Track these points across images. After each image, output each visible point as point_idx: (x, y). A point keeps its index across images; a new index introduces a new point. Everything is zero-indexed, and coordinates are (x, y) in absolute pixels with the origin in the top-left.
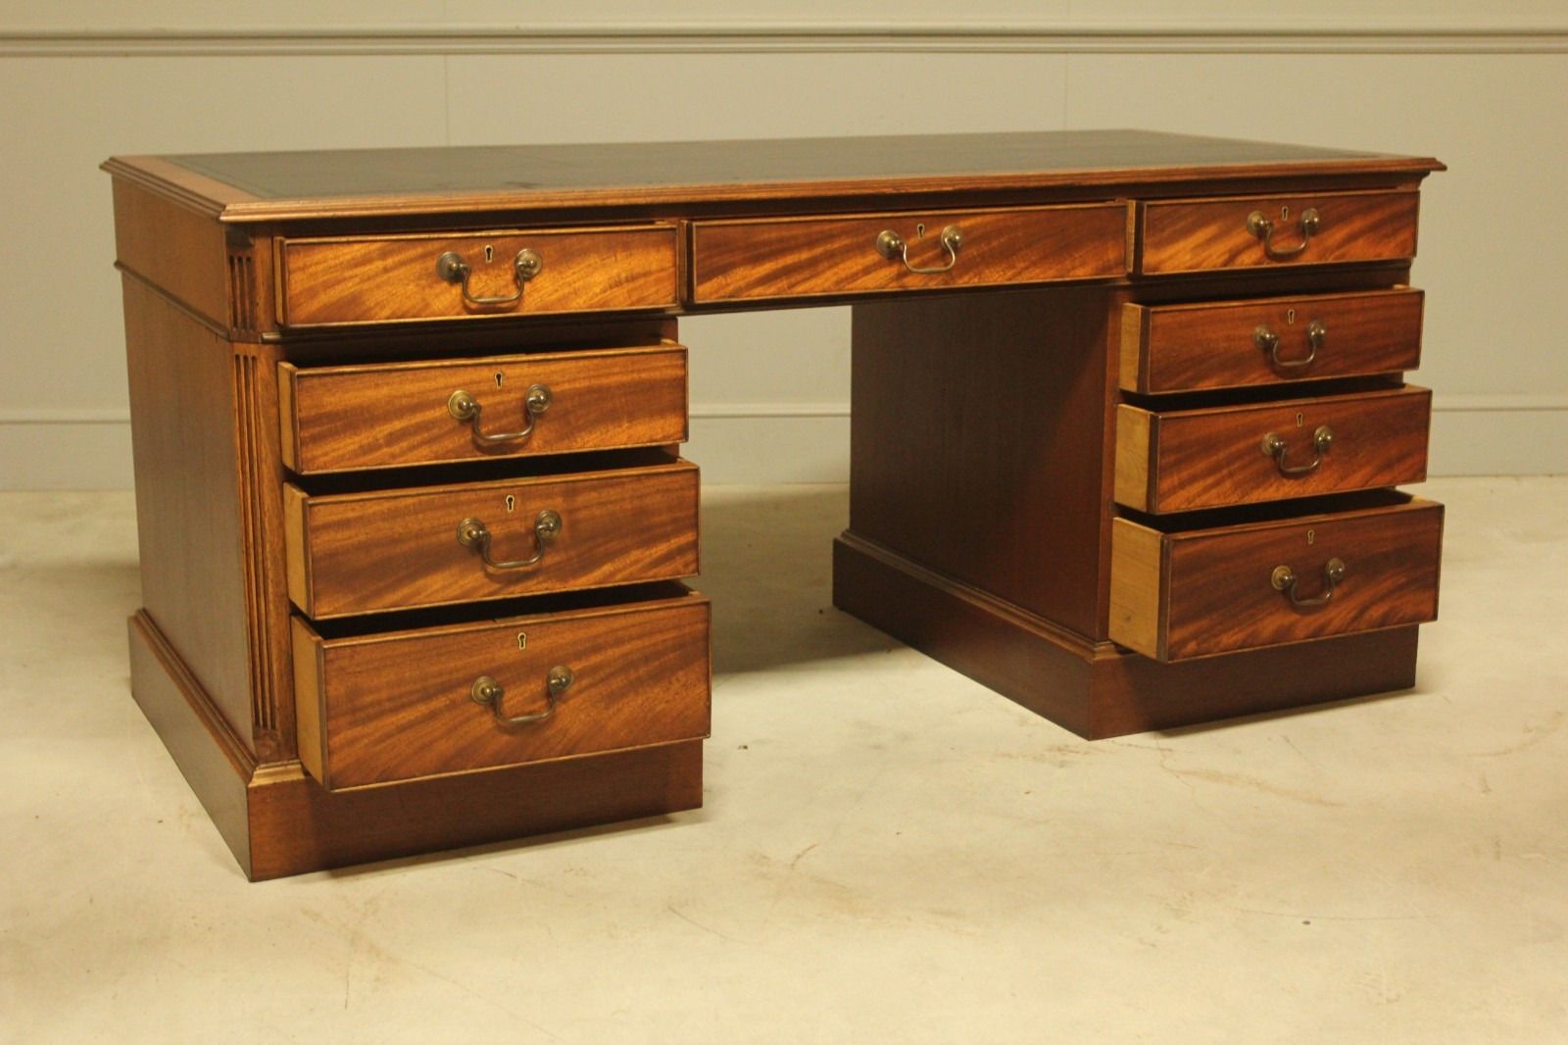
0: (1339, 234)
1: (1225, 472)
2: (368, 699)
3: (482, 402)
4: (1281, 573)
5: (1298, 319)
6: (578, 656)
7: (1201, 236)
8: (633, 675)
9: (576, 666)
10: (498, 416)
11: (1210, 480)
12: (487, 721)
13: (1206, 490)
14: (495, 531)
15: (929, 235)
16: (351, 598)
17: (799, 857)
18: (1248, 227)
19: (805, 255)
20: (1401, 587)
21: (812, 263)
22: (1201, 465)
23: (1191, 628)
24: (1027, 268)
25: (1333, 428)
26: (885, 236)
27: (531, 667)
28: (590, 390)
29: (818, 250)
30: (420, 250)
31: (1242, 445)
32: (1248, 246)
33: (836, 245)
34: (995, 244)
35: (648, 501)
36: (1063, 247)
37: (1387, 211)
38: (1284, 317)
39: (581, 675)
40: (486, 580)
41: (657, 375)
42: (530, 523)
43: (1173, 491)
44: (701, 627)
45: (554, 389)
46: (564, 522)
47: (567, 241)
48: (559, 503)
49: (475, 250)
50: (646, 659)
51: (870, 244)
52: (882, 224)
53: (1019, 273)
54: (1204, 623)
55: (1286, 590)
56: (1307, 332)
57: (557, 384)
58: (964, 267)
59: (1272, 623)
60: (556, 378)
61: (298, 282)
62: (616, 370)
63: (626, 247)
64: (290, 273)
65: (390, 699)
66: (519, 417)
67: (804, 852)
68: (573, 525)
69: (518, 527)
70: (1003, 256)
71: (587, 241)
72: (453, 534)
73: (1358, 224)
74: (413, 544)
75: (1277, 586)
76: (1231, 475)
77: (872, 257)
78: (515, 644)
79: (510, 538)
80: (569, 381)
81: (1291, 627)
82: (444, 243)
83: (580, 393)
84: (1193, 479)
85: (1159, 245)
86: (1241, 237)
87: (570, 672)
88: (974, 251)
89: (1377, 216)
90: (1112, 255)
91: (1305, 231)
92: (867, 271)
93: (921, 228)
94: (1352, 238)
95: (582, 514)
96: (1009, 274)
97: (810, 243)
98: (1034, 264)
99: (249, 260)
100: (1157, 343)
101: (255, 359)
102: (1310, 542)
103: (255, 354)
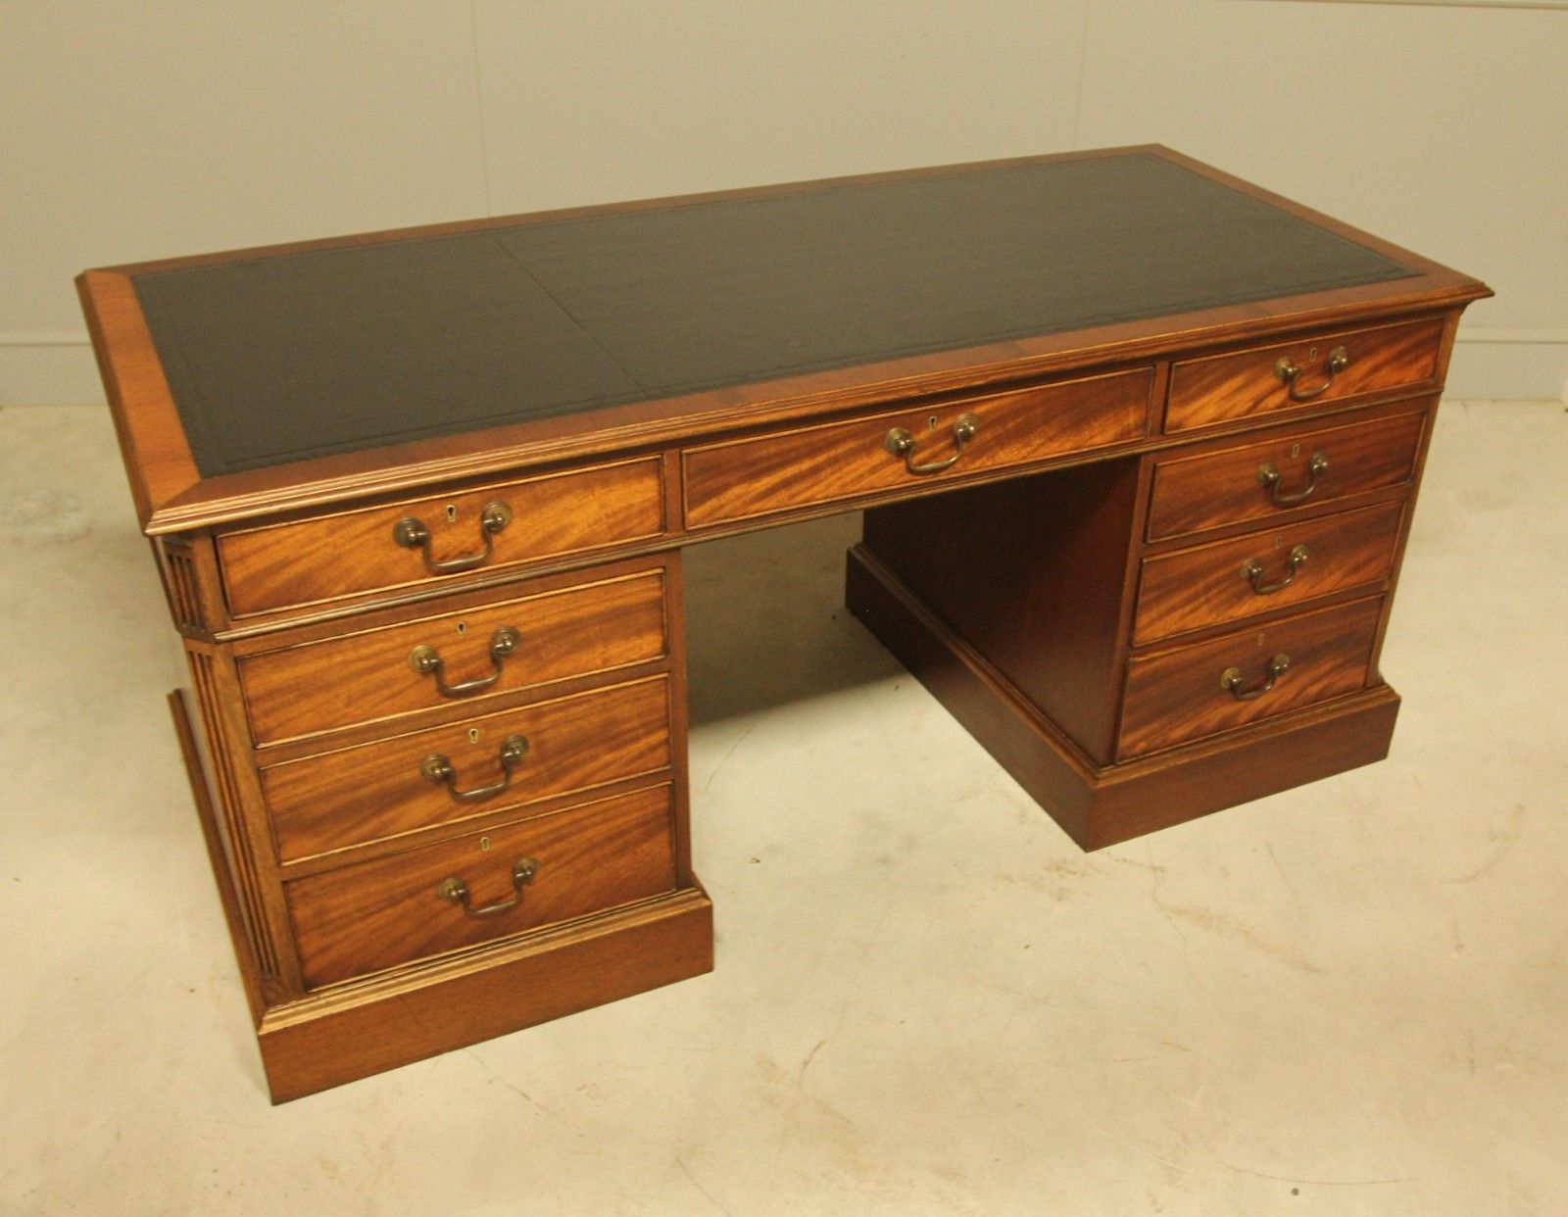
0: (1364, 367)
1: (1203, 599)
2: (334, 914)
3: (444, 653)
4: (1230, 675)
5: (1303, 451)
6: (542, 847)
7: (1226, 388)
8: (598, 853)
9: (541, 856)
10: (464, 663)
11: (1187, 609)
12: (458, 911)
13: (1183, 617)
14: (458, 763)
15: (942, 426)
16: (316, 841)
18: (1276, 374)
19: (806, 465)
20: (1341, 666)
21: (814, 471)
22: (1177, 599)
23: (1143, 732)
24: (1043, 444)
25: (1310, 546)
26: (894, 433)
27: (492, 864)
28: (561, 625)
29: (820, 459)
30: (372, 521)
31: (1222, 573)
32: (1273, 392)
33: (841, 449)
34: (1011, 425)
35: (617, 713)
36: (1080, 416)
37: (1413, 340)
38: (1288, 452)
39: (547, 861)
40: (453, 804)
41: (632, 600)
42: (496, 751)
43: (1151, 623)
44: (664, 805)
45: (523, 630)
46: (531, 743)
47: (538, 489)
48: (523, 727)
49: (437, 511)
50: (611, 839)
51: (878, 443)
52: (890, 423)
53: (1035, 450)
54: (1155, 726)
55: (1232, 688)
56: (1309, 464)
57: (525, 624)
58: (979, 453)
59: (1216, 714)
60: (523, 619)
61: (236, 575)
62: (587, 602)
63: (605, 483)
64: (226, 565)
65: (357, 911)
66: (486, 661)
68: (540, 745)
69: (481, 756)
70: (1021, 434)
71: (561, 485)
72: (417, 772)
73: (1383, 355)
74: (375, 787)
75: (1225, 686)
76: (1207, 601)
77: (880, 456)
78: (479, 847)
79: (476, 766)
80: (538, 620)
81: (1237, 713)
82: (399, 510)
83: (550, 630)
84: (1173, 609)
85: (1183, 403)
86: (1269, 382)
87: (535, 861)
88: (988, 435)
89: (1403, 345)
90: (1132, 419)
91: (1329, 370)
92: (873, 470)
93: (933, 420)
94: (1377, 369)
95: (547, 735)
96: (1024, 452)
97: (812, 451)
98: (1051, 439)
99: (189, 560)
100: (1161, 494)
101: (209, 657)
102: (1260, 644)
103: (209, 654)
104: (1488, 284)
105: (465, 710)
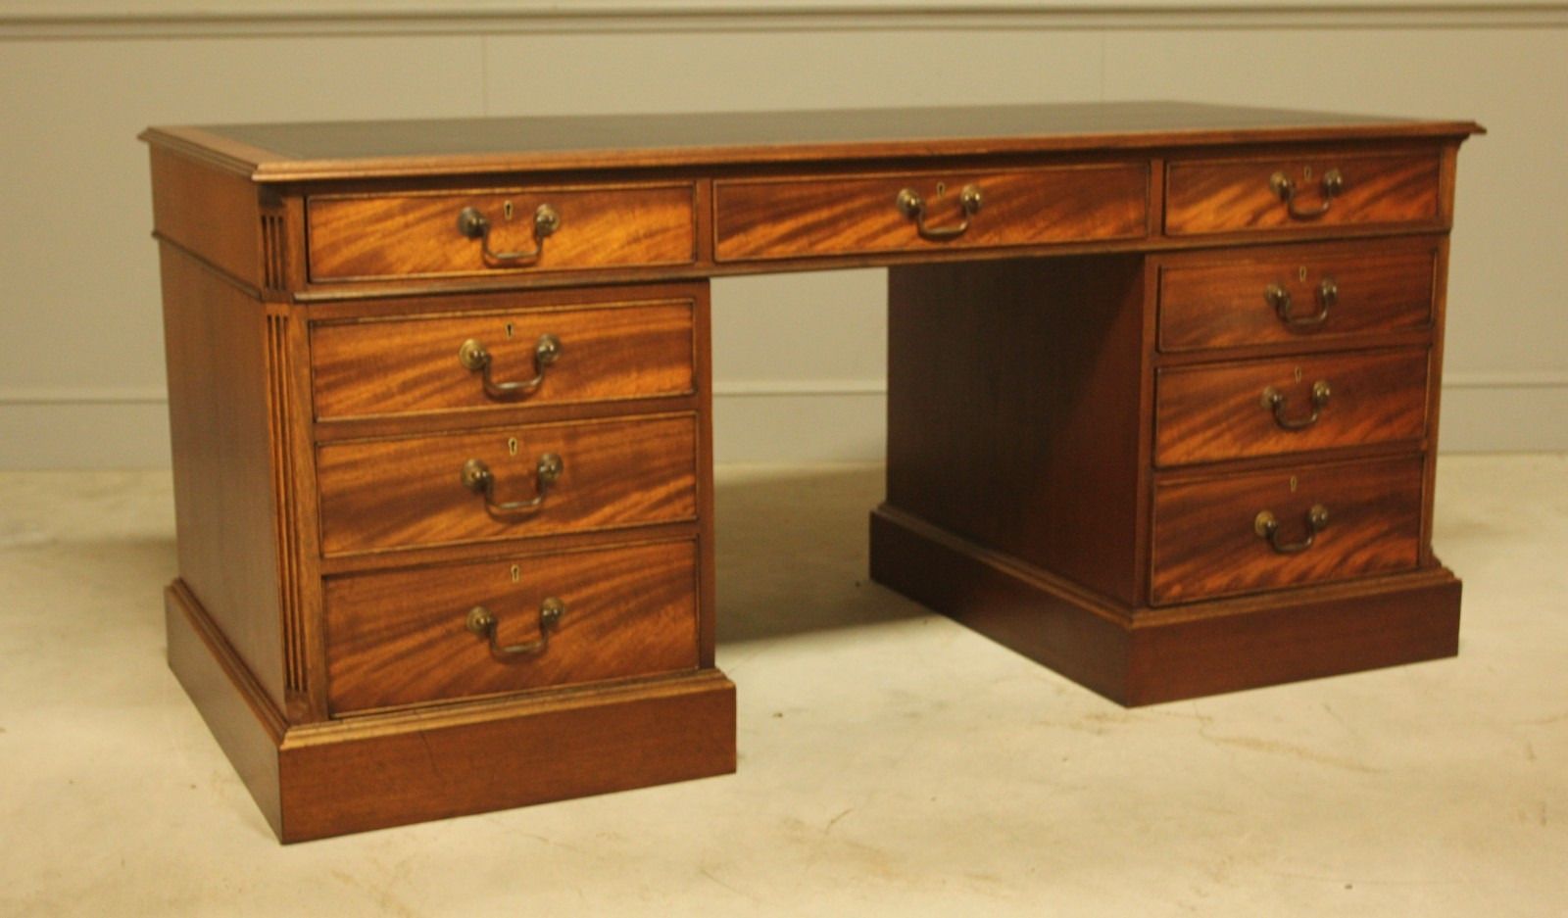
0: (1363, 194)
1: (1224, 425)
2: (368, 628)
3: (493, 352)
4: (1264, 519)
5: (1311, 275)
6: (569, 589)
7: (1224, 196)
8: (623, 608)
9: (568, 599)
10: (508, 366)
11: (1209, 433)
12: (483, 650)
13: (1206, 442)
14: (499, 473)
15: (950, 194)
16: (359, 537)
17: (833, 822)
18: (1271, 188)
19: (824, 214)
20: (1386, 535)
21: (833, 222)
22: (1200, 418)
23: (1177, 572)
24: (1047, 228)
25: (1330, 382)
26: (905, 195)
27: (525, 599)
28: (599, 342)
29: (839, 209)
30: (439, 206)
31: (1240, 399)
32: (1271, 207)
33: (857, 204)
34: (1015, 203)
35: (647, 445)
36: (1084, 206)
37: (1410, 173)
38: (1295, 274)
39: (573, 607)
40: (490, 521)
41: (665, 327)
42: (533, 466)
43: (1173, 443)
44: (688, 562)
45: (565, 340)
46: (566, 464)
47: (586, 199)
48: (560, 446)
49: (494, 207)
50: (636, 593)
51: (891, 202)
52: (901, 183)
53: (1040, 233)
54: (1189, 567)
55: (1269, 534)
56: (1318, 290)
57: (567, 334)
58: (986, 227)
59: (1256, 567)
60: (566, 329)
61: (320, 238)
62: (625, 321)
63: (644, 204)
64: (313, 228)
65: (388, 629)
66: (529, 367)
67: (839, 818)
68: (574, 468)
69: (520, 469)
70: (1023, 215)
71: (606, 198)
72: (457, 476)
73: (1381, 185)
74: (418, 486)
75: (1261, 532)
76: (1230, 429)
77: (892, 216)
78: (509, 576)
79: (513, 480)
80: (579, 332)
81: (1275, 572)
82: (464, 200)
83: (589, 344)
84: (1193, 432)
85: (1183, 205)
86: (1264, 197)
87: (561, 605)
88: (994, 211)
89: (1400, 177)
90: (1132, 214)
91: (1326, 192)
92: (887, 230)
93: (941, 188)
94: (1376, 198)
95: (582, 458)
96: (1031, 233)
97: (831, 202)
98: (1055, 224)
99: (281, 220)
100: (1169, 299)
101: (286, 319)
102: (1293, 489)
103: (287, 314)
104: (1481, 122)
105: (506, 417)
